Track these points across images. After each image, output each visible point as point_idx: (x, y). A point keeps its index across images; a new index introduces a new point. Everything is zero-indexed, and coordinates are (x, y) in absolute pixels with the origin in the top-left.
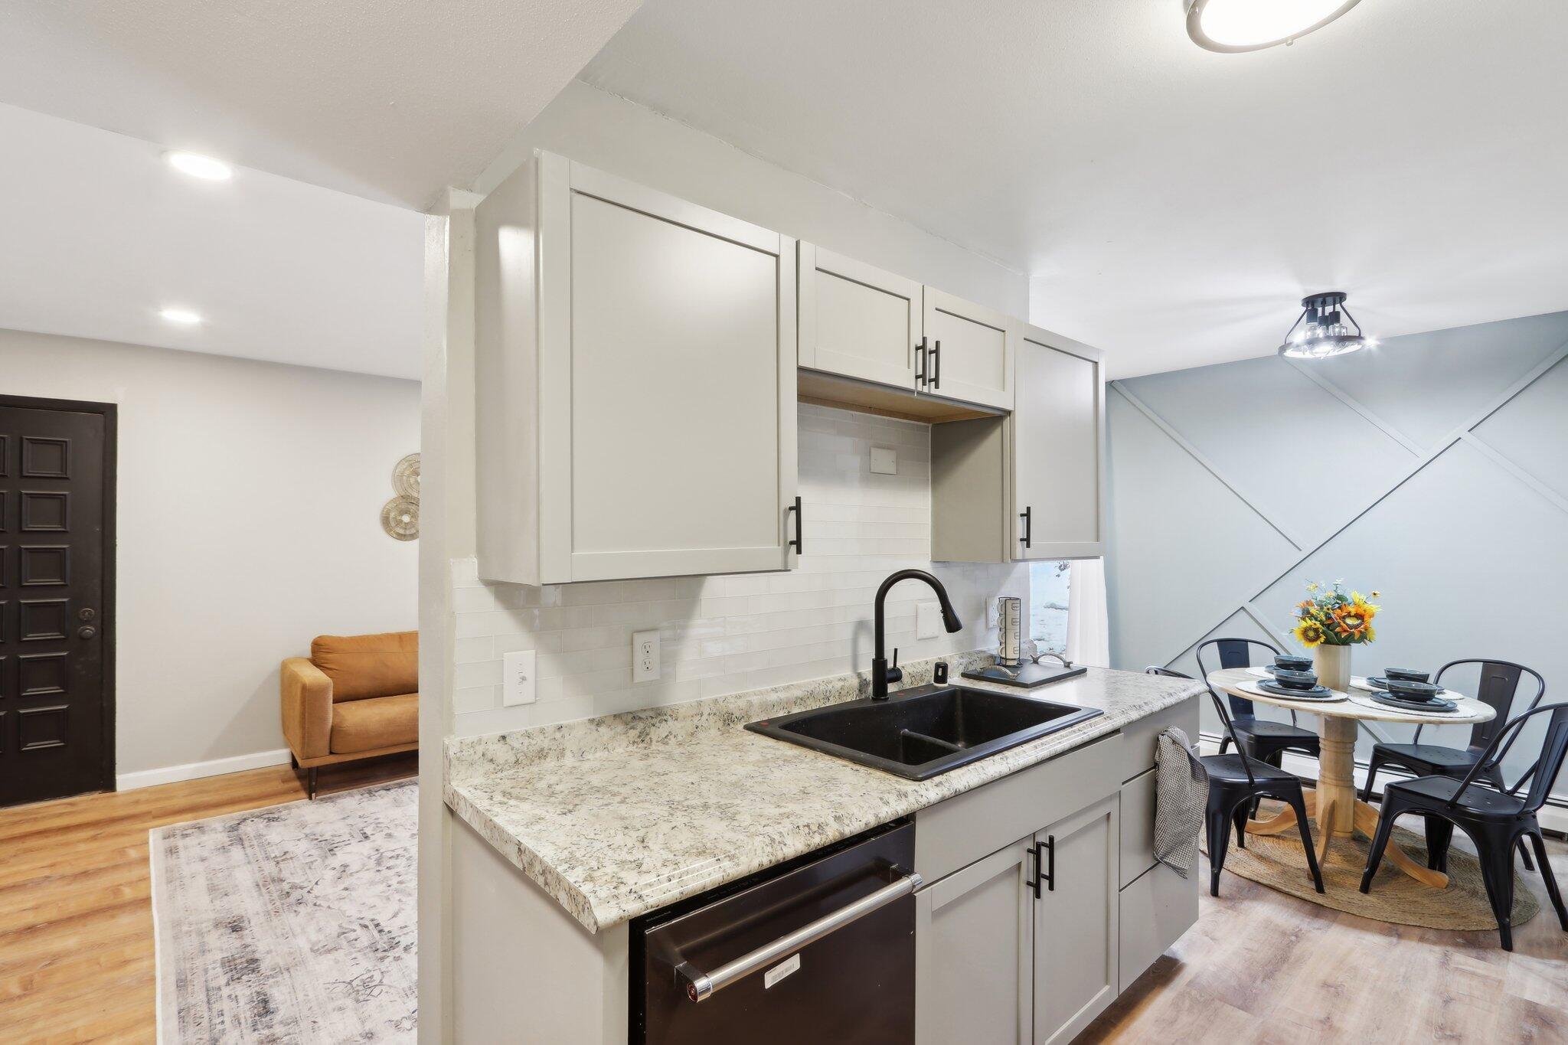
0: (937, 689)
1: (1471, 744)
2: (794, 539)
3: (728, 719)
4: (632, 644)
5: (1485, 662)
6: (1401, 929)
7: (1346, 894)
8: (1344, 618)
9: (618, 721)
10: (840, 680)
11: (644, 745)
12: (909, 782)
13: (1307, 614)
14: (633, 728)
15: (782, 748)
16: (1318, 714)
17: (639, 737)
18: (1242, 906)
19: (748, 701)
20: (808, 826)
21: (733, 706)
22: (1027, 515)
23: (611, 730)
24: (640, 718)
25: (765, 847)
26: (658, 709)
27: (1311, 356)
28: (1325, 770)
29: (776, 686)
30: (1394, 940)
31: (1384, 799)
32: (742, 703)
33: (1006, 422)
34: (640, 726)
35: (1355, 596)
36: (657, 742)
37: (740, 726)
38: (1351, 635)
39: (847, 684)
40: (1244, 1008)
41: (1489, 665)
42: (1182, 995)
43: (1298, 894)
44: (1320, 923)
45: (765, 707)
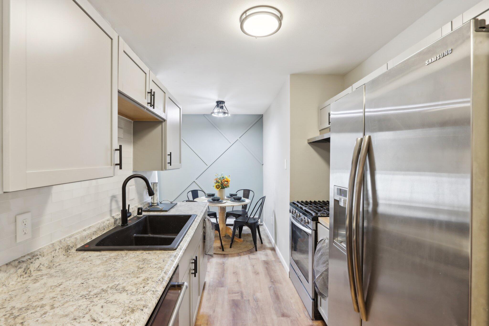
0: (139, 218)
1: (242, 208)
2: (118, 162)
3: (67, 249)
4: (16, 221)
5: (244, 190)
6: (240, 254)
7: (228, 250)
8: (224, 182)
9: (10, 267)
10: (108, 220)
11: (27, 275)
12: (172, 251)
13: (217, 182)
14: (20, 268)
15: (106, 254)
16: (218, 206)
17: (24, 271)
18: (210, 261)
19: (76, 238)
20: (160, 280)
21: (70, 242)
22: (170, 155)
23: (7, 273)
24: (23, 261)
25: (153, 295)
26: (32, 253)
27: (217, 116)
28: (220, 220)
29: (84, 228)
30: (240, 257)
31: (234, 225)
32: (73, 240)
33: (164, 124)
34: (24, 265)
35: (226, 177)
36: (34, 271)
37: (73, 250)
38: (226, 186)
39: (110, 222)
40: (222, 287)
41: (245, 190)
42: (209, 290)
43: (220, 253)
44: (226, 258)
45: (82, 239)
